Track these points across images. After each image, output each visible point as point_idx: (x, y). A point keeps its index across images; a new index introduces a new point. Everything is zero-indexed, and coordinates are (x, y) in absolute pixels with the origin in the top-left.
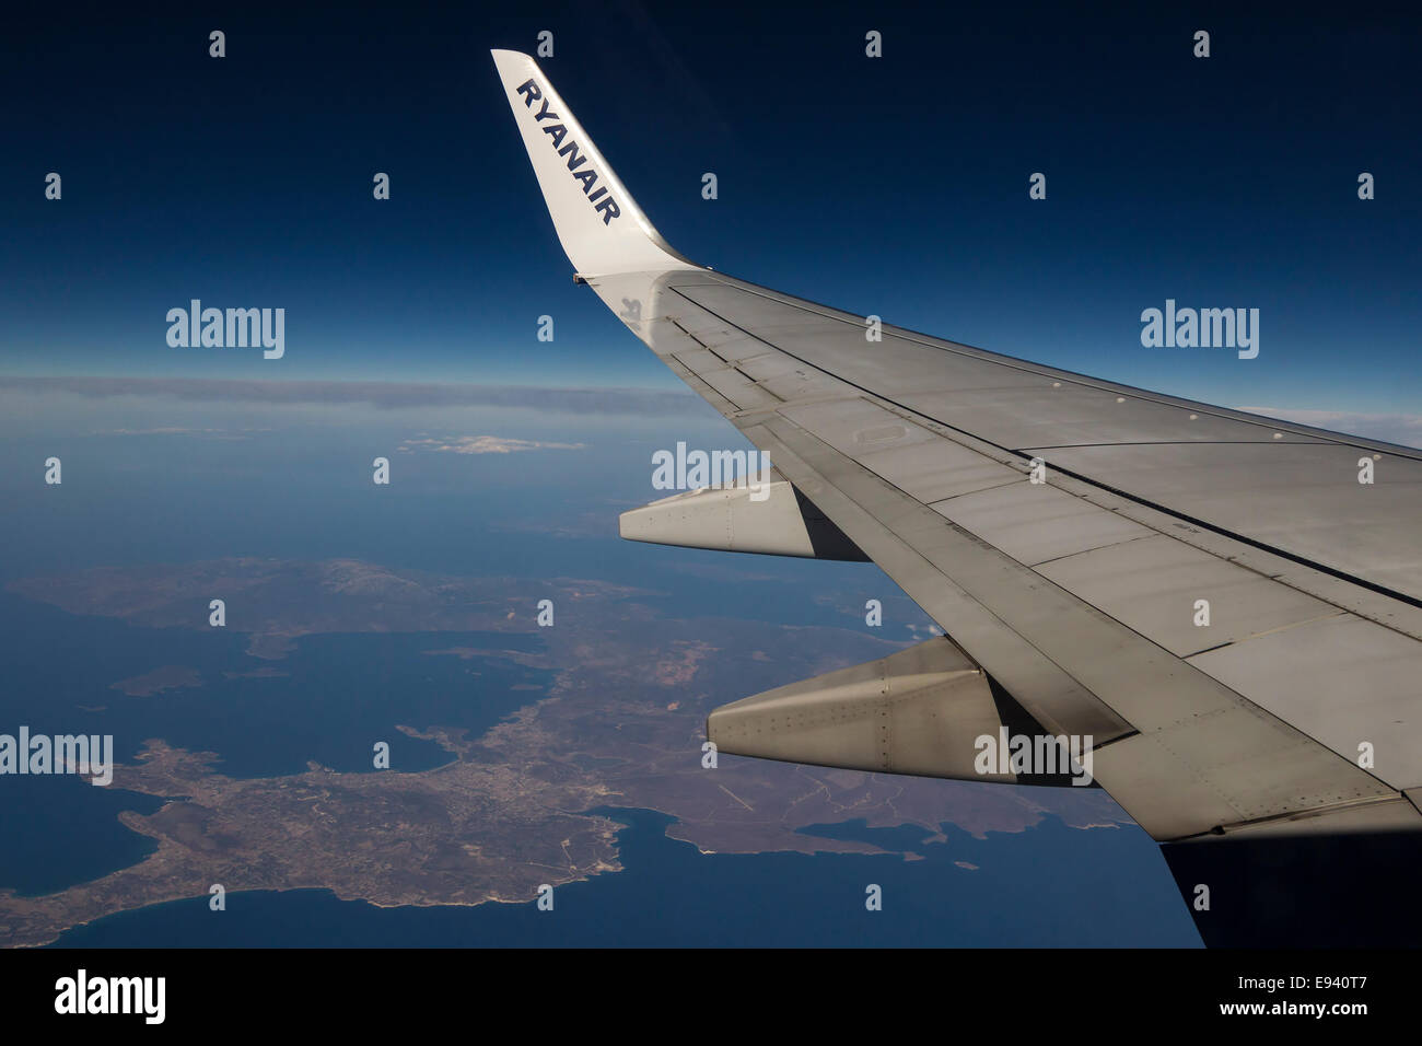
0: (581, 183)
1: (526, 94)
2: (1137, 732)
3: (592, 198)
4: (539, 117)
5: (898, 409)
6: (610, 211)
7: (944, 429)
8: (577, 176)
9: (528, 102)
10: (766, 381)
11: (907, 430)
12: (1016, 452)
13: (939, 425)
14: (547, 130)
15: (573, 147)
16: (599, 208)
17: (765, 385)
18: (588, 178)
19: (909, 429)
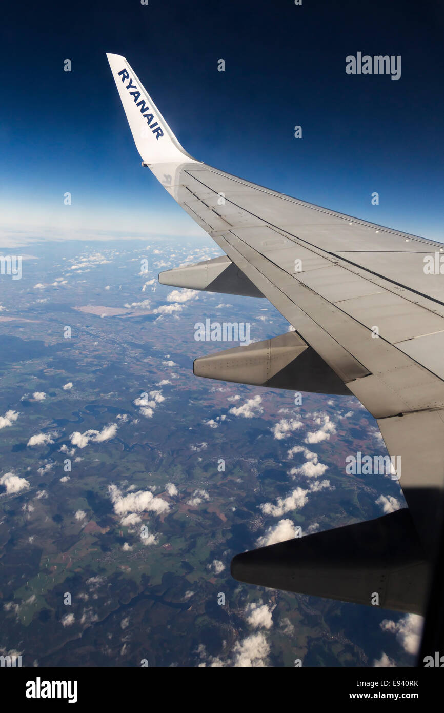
18: (150, 117)
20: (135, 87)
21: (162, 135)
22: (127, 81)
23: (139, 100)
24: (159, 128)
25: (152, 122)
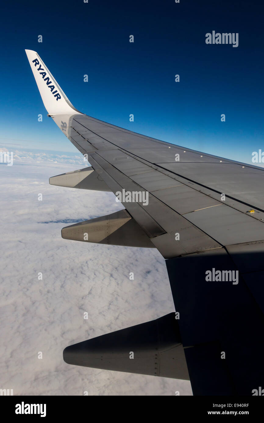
0: (50, 89)
1: (35, 63)
2: (167, 233)
3: (53, 93)
4: (39, 70)
5: (127, 152)
6: (58, 97)
7: (137, 158)
8: (49, 87)
9: (35, 65)
10: (94, 144)
11: (128, 158)
12: (154, 164)
13: (136, 157)
14: (41, 73)
15: (48, 78)
16: (55, 96)
17: (94, 145)
18: (52, 88)
19: (128, 157)
20: (43, 69)
21: (60, 98)
22: (38, 66)
23: (46, 77)
24: (58, 94)
25: (54, 91)
